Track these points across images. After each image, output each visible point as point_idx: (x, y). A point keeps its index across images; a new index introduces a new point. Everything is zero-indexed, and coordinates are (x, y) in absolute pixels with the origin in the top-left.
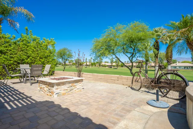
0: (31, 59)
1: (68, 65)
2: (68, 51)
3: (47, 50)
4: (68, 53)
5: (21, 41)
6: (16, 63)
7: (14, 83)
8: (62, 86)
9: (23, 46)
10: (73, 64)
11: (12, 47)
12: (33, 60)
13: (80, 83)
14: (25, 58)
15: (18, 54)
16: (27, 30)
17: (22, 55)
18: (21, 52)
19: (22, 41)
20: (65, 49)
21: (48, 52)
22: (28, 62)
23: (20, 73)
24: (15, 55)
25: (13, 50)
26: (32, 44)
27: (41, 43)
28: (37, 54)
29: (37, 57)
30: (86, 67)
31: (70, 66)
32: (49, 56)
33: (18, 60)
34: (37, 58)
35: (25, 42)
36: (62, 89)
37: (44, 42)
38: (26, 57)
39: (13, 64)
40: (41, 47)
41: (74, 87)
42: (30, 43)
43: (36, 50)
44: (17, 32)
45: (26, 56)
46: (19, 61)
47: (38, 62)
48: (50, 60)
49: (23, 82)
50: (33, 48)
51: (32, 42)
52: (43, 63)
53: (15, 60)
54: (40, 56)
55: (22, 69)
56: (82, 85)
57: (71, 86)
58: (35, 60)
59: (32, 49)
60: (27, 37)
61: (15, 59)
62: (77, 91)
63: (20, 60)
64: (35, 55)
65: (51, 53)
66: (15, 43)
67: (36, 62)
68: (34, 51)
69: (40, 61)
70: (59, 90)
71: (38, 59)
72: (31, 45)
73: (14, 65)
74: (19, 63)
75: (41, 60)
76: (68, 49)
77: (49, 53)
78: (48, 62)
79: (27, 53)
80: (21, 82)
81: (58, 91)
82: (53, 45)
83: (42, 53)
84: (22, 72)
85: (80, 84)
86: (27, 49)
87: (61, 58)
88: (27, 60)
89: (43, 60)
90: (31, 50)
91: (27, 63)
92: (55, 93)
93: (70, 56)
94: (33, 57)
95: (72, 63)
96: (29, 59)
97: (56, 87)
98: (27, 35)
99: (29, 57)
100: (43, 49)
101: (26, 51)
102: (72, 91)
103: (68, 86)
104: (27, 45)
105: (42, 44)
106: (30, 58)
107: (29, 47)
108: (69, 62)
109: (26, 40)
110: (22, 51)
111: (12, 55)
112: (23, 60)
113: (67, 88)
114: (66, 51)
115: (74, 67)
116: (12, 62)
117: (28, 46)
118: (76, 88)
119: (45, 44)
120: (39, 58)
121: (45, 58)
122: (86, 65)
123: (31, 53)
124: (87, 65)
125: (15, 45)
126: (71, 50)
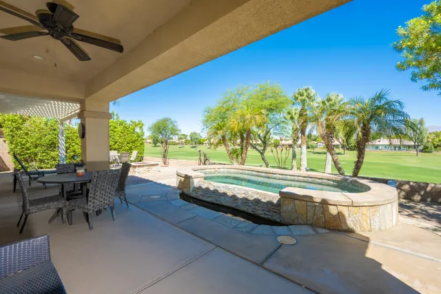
0: (118, 145)
1: (178, 144)
2: (172, 122)
3: (134, 134)
4: (170, 126)
10: (185, 143)
12: (120, 146)
13: (155, 166)
20: (166, 120)
21: (135, 136)
22: (115, 148)
26: (119, 128)
28: (124, 139)
29: (124, 142)
30: (209, 147)
31: (180, 146)
32: (137, 140)
34: (124, 144)
36: (142, 170)
37: (132, 125)
38: (113, 143)
40: (128, 131)
41: (150, 169)
42: (116, 128)
43: (123, 135)
47: (126, 148)
48: (138, 144)
50: (120, 134)
52: (131, 149)
54: (127, 141)
56: (158, 168)
58: (122, 146)
62: (153, 172)
64: (122, 140)
65: (139, 137)
67: (123, 148)
68: (121, 136)
72: (118, 130)
75: (128, 145)
76: (170, 119)
77: (137, 137)
78: (136, 147)
79: (114, 139)
82: (141, 127)
83: (129, 138)
85: (156, 168)
86: (114, 134)
88: (114, 146)
89: (130, 145)
90: (118, 135)
91: (115, 150)
93: (174, 131)
94: (120, 143)
95: (184, 140)
96: (116, 145)
99: (116, 143)
100: (130, 133)
101: (113, 137)
103: (145, 168)
104: (114, 130)
105: (129, 127)
107: (116, 133)
108: (180, 139)
113: (145, 170)
114: (169, 123)
115: (188, 148)
118: (153, 170)
119: (133, 127)
120: (126, 143)
121: (133, 142)
122: (209, 144)
123: (119, 138)
126: (176, 122)
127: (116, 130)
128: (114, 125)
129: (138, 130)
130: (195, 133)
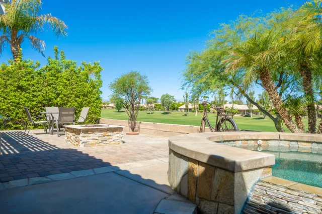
0: (62, 98)
1: (146, 109)
2: (140, 79)
3: (87, 82)
4: (139, 83)
5: (48, 69)
6: (40, 105)
7: (37, 134)
8: (90, 134)
9: (51, 78)
10: (155, 108)
11: (35, 81)
12: (65, 100)
13: (117, 132)
14: (52, 97)
15: (43, 91)
16: (56, 50)
17: (49, 93)
18: (48, 87)
19: (50, 70)
20: (133, 75)
21: (89, 86)
22: (57, 103)
23: (46, 120)
24: (39, 93)
25: (36, 85)
26: (65, 73)
27: (77, 72)
28: (72, 90)
29: (71, 94)
30: (186, 113)
31: (149, 112)
32: (91, 92)
33: (43, 100)
34: (70, 97)
35: (53, 71)
36: (91, 138)
37: (83, 70)
38: (54, 95)
39: (36, 106)
40: (77, 77)
41: (108, 138)
42: (60, 72)
43: (70, 83)
44: (43, 55)
45: (54, 93)
46: (44, 102)
47: (73, 103)
48: (93, 99)
49: (49, 133)
50: (65, 81)
51: (63, 70)
53: (39, 100)
54: (75, 92)
55: (48, 113)
56: (121, 136)
57: (104, 136)
58: (68, 100)
59: (63, 82)
60: (57, 63)
61: (40, 98)
62: (111, 143)
63: (45, 100)
64: (67, 91)
65: (94, 87)
66: (40, 74)
67: (69, 104)
68: (67, 85)
69: (76, 101)
70: (86, 138)
71: (72, 98)
72: (63, 75)
73: (38, 107)
74: (44, 105)
75: (77, 99)
76: (138, 74)
77: (90, 88)
78: (89, 103)
79: (56, 89)
80: (46, 133)
81: (85, 140)
82: (97, 73)
83: (79, 89)
84: (48, 119)
85: (118, 135)
86: (56, 81)
87: (125, 93)
88: (56, 99)
89: (80, 100)
90: (62, 84)
91: (57, 105)
92: (81, 142)
93: (144, 89)
94: (65, 95)
95: (153, 105)
96: (59, 98)
97: (82, 134)
98: (57, 59)
99: (58, 95)
100: (80, 81)
101: (54, 86)
102: (104, 142)
103: (98, 135)
104: (57, 75)
105: (79, 72)
106: (60, 96)
107: (59, 80)
108: (148, 103)
109: (54, 67)
110: (48, 85)
111: (35, 93)
112: (50, 100)
113: (97, 138)
114: (136, 79)
115: (158, 114)
116: (35, 103)
117: (57, 78)
118: (111, 139)
119: (85, 72)
120: (73, 96)
121: (85, 95)
122: (185, 109)
123: (63, 88)
124: (187, 109)
125: (39, 77)
126: (145, 77)
127: (59, 75)
128: (56, 67)
129: (92, 77)
130: (168, 96)
